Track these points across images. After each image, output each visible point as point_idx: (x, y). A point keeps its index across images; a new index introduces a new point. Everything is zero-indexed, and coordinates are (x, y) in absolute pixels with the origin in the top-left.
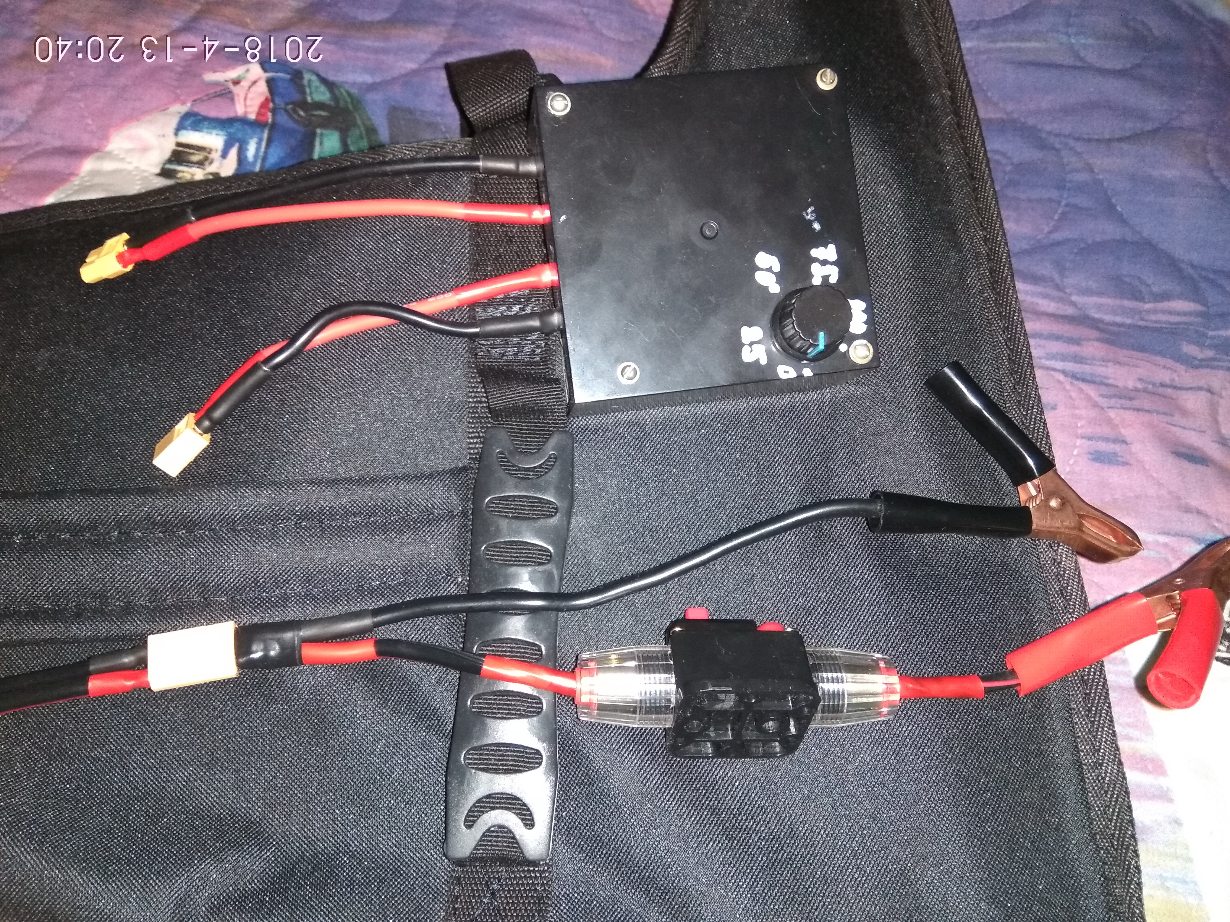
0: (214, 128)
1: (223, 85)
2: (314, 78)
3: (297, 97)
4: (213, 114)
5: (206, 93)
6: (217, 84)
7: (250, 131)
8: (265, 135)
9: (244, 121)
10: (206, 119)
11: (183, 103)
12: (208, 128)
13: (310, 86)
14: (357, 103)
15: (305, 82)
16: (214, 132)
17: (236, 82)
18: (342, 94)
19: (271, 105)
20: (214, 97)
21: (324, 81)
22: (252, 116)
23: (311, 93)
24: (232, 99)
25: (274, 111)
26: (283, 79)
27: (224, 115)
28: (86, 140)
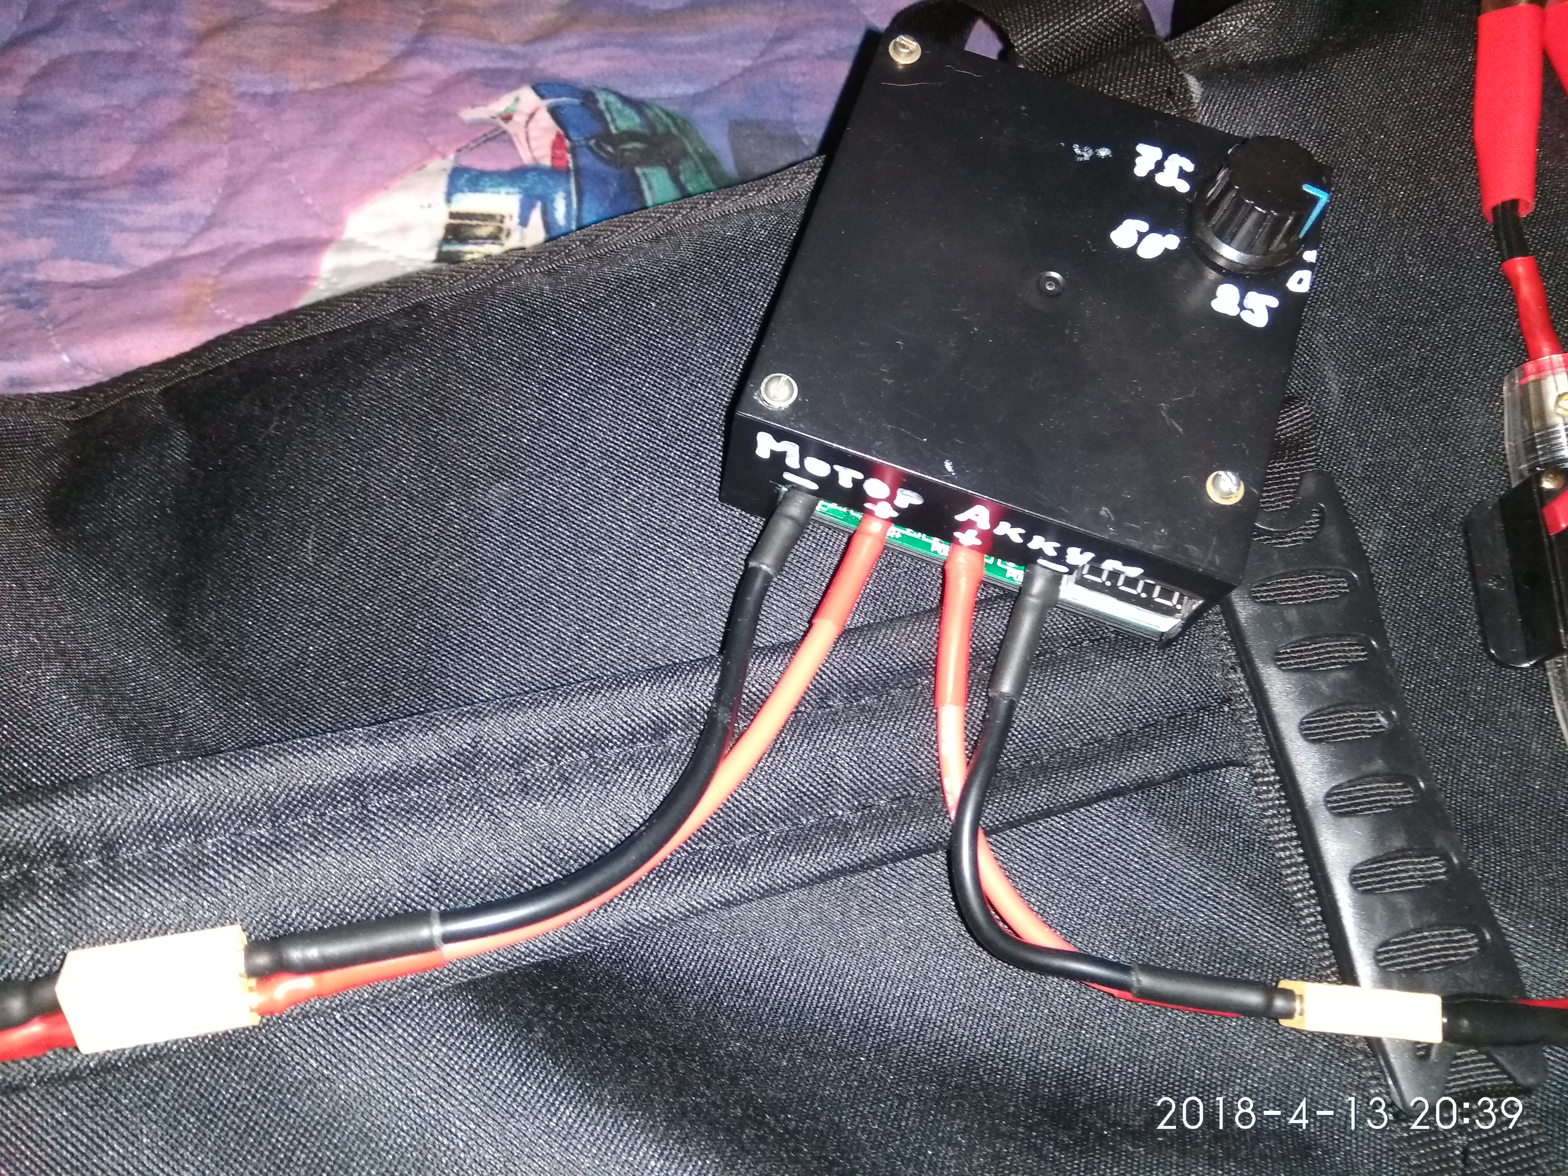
0: (501, 185)
1: (492, 124)
2: (612, 98)
3: (597, 127)
4: (490, 165)
5: (472, 138)
6: (482, 123)
7: (551, 183)
8: (573, 187)
9: (537, 169)
10: (483, 174)
11: (444, 156)
12: (492, 186)
13: (608, 109)
14: (683, 125)
15: (602, 106)
16: (503, 190)
17: (507, 118)
18: (656, 114)
19: (567, 143)
20: (485, 142)
21: (626, 100)
22: (547, 162)
23: (613, 120)
24: (511, 142)
25: (573, 151)
26: (572, 105)
27: (506, 166)
28: (310, 229)
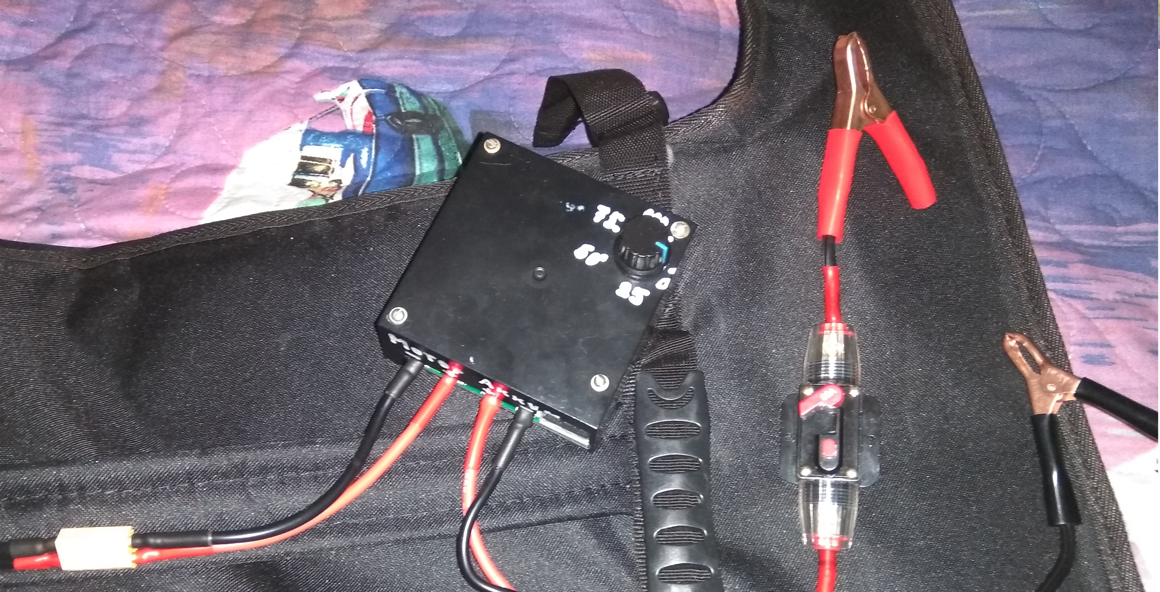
0: (332, 142)
1: (332, 103)
2: (404, 90)
3: (392, 108)
4: (327, 129)
5: (319, 112)
6: (326, 102)
7: (361, 142)
8: (374, 145)
9: (353, 133)
10: (322, 134)
11: (302, 122)
12: (327, 142)
13: (401, 97)
14: (444, 110)
15: (398, 95)
16: (333, 145)
17: (341, 100)
18: (429, 102)
19: (374, 117)
20: (326, 114)
21: (413, 92)
22: (360, 129)
23: (404, 104)
24: (341, 115)
25: (377, 123)
26: (380, 94)
27: (337, 130)
28: (223, 159)
